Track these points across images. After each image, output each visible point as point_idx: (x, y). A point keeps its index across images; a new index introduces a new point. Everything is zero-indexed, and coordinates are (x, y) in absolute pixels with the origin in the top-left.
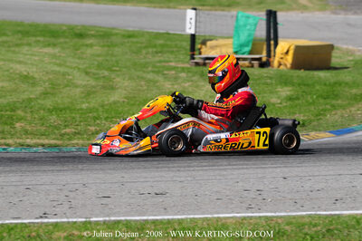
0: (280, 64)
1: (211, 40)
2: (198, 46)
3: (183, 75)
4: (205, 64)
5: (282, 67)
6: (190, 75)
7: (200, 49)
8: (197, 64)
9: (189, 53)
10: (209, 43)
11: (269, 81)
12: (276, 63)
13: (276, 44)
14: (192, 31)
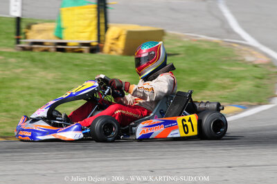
0: (111, 50)
1: (36, 24)
2: (23, 30)
3: (12, 60)
4: (31, 49)
5: (113, 53)
6: (20, 60)
7: (25, 33)
8: (24, 49)
9: (14, 36)
10: (35, 27)
11: (103, 67)
12: (106, 49)
13: (106, 28)
14: (18, 14)
